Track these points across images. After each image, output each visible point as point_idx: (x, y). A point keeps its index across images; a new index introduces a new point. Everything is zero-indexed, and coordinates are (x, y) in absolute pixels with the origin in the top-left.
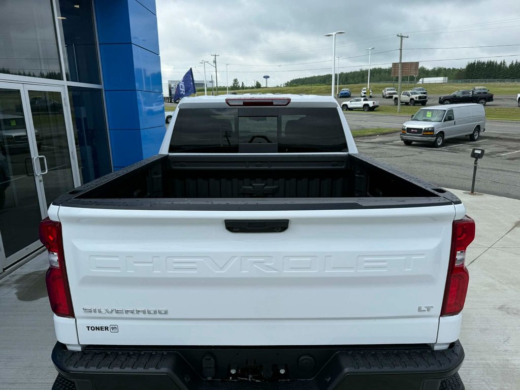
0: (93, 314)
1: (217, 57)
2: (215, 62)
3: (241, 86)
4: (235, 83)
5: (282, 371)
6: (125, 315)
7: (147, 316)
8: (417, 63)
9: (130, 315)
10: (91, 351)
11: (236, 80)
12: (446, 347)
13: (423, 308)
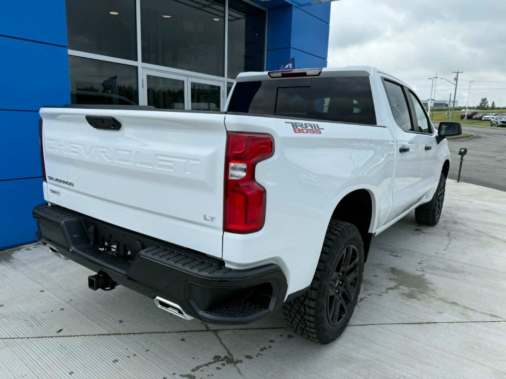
0: (51, 181)
1: (459, 74)
2: (456, 79)
3: (490, 106)
4: (482, 103)
5: (129, 253)
11: (484, 100)
13: (207, 218)
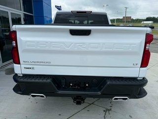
0: (26, 63)
5: (87, 85)
6: (36, 64)
7: (44, 64)
8: (131, 17)
9: (38, 64)
10: (25, 76)
12: (142, 79)
13: (135, 64)
